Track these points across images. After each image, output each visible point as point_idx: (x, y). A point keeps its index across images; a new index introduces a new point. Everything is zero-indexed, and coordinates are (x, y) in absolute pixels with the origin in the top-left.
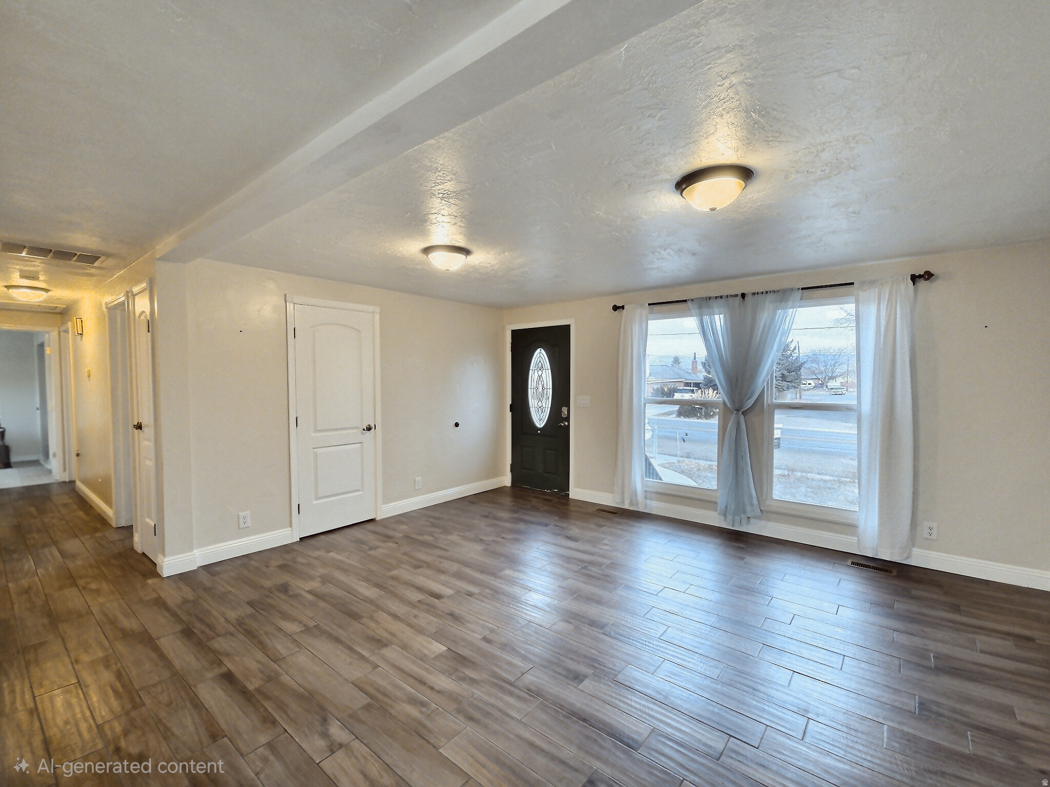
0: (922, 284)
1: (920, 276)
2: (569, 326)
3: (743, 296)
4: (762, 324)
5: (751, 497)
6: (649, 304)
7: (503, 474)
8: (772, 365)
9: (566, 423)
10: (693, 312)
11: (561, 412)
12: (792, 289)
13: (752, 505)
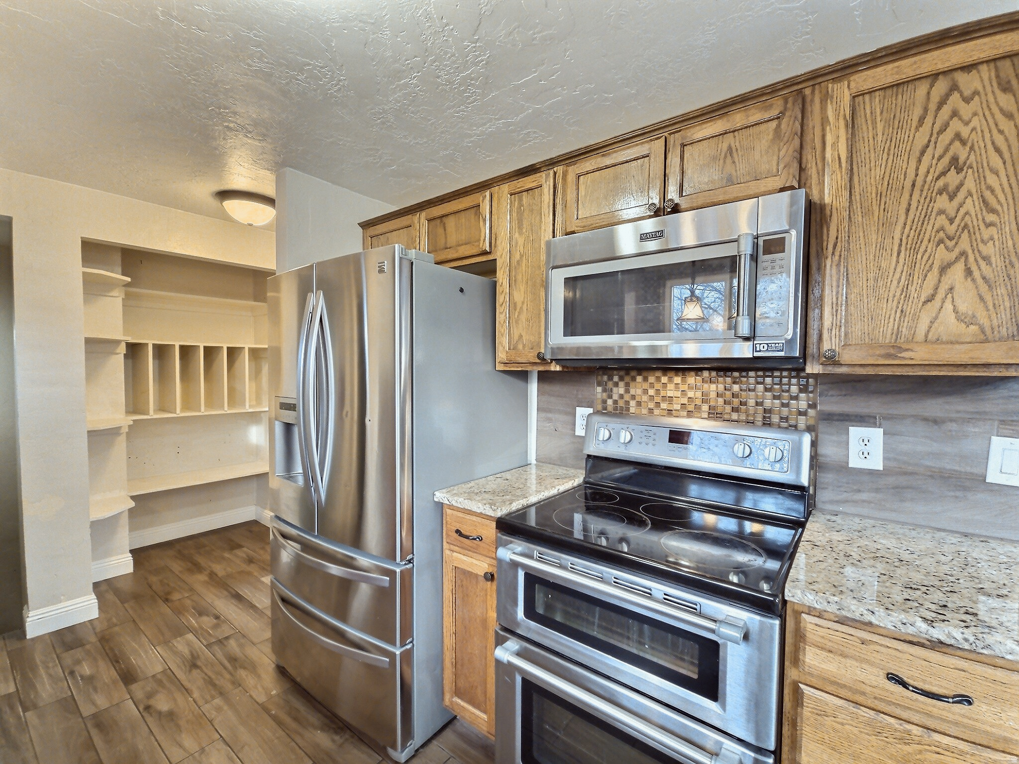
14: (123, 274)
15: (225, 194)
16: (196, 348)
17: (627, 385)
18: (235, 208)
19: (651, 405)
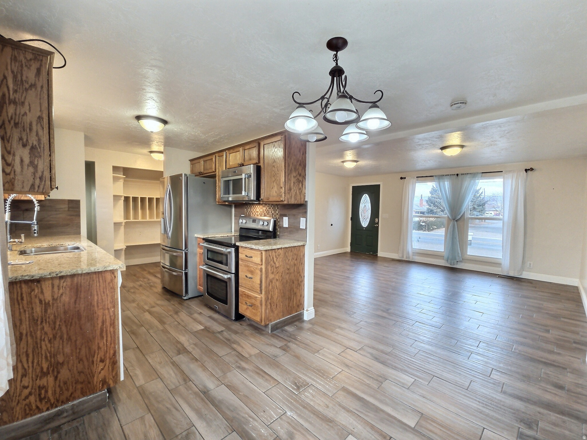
0: (529, 172)
1: (529, 170)
2: (379, 185)
3: (457, 175)
4: (465, 186)
5: (458, 253)
6: (417, 177)
7: (347, 247)
8: (468, 202)
9: (377, 225)
10: (436, 180)
11: (375, 220)
12: (478, 173)
13: (459, 256)
14: (123, 175)
15: (151, 152)
16: (146, 198)
17: (250, 208)
18: (154, 156)
19: (255, 214)
